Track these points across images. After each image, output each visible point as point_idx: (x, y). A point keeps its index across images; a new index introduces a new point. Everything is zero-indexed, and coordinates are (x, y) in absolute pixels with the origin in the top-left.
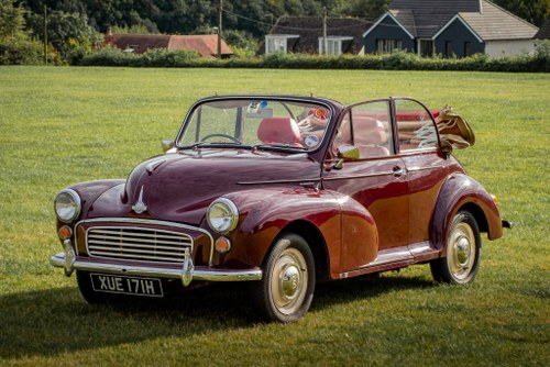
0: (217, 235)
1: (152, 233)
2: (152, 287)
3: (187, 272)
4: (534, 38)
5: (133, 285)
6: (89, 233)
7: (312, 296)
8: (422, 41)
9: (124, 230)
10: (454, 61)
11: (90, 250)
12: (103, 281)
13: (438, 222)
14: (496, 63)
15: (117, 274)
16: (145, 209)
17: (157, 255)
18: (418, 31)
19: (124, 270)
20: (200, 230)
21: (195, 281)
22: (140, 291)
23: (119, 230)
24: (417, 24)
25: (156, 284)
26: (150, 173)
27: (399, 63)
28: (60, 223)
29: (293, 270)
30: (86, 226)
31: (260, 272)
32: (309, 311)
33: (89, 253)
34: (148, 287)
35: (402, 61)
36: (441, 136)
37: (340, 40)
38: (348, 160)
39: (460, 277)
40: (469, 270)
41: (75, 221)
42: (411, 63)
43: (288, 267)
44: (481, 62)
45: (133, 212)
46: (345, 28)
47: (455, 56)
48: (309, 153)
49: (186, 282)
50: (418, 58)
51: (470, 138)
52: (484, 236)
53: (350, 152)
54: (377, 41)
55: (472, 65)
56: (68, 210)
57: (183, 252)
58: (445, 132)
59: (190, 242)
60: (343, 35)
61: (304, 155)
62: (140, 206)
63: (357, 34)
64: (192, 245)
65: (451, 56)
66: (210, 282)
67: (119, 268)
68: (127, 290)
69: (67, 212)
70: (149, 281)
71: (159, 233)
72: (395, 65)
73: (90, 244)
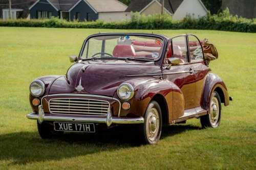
0: (122, 101)
1: (87, 101)
2: (89, 128)
3: (109, 120)
4: (126, 11)
5: (78, 127)
6: (51, 102)
7: (161, 132)
8: (63, 12)
9: (71, 100)
10: (85, 23)
11: (51, 110)
12: (61, 125)
13: (206, 97)
14: (109, 25)
15: (70, 122)
16: (83, 89)
17: (90, 112)
18: (61, 7)
19: (74, 120)
20: (113, 98)
21: (113, 124)
22: (82, 129)
23: (68, 100)
24: (59, 3)
25: (91, 126)
26: (83, 71)
27: (54, 24)
28: (32, 97)
29: (154, 119)
30: (48, 98)
31: (143, 119)
32: (160, 139)
33: (51, 112)
34: (87, 128)
35: (56, 23)
36: (205, 54)
37: (15, 11)
38: (173, 65)
39: (214, 124)
40: (216, 121)
41: (41, 96)
42: (61, 24)
43: (152, 117)
44: (101, 24)
45: (76, 91)
46: (18, 4)
47: (86, 20)
48: (155, 62)
49: (109, 124)
50: (65, 22)
51: (216, 55)
52: (222, 104)
53: (174, 61)
54: (37, 12)
55: (95, 26)
56: (38, 90)
57: (107, 110)
58: (206, 52)
59: (108, 105)
60: (17, 8)
61: (153, 62)
62: (80, 88)
63: (25, 8)
64: (109, 106)
65: (84, 21)
66: (118, 124)
67: (71, 119)
68: (74, 129)
69: (37, 92)
70: (87, 125)
71: (90, 101)
72: (53, 25)
73: (51, 107)
